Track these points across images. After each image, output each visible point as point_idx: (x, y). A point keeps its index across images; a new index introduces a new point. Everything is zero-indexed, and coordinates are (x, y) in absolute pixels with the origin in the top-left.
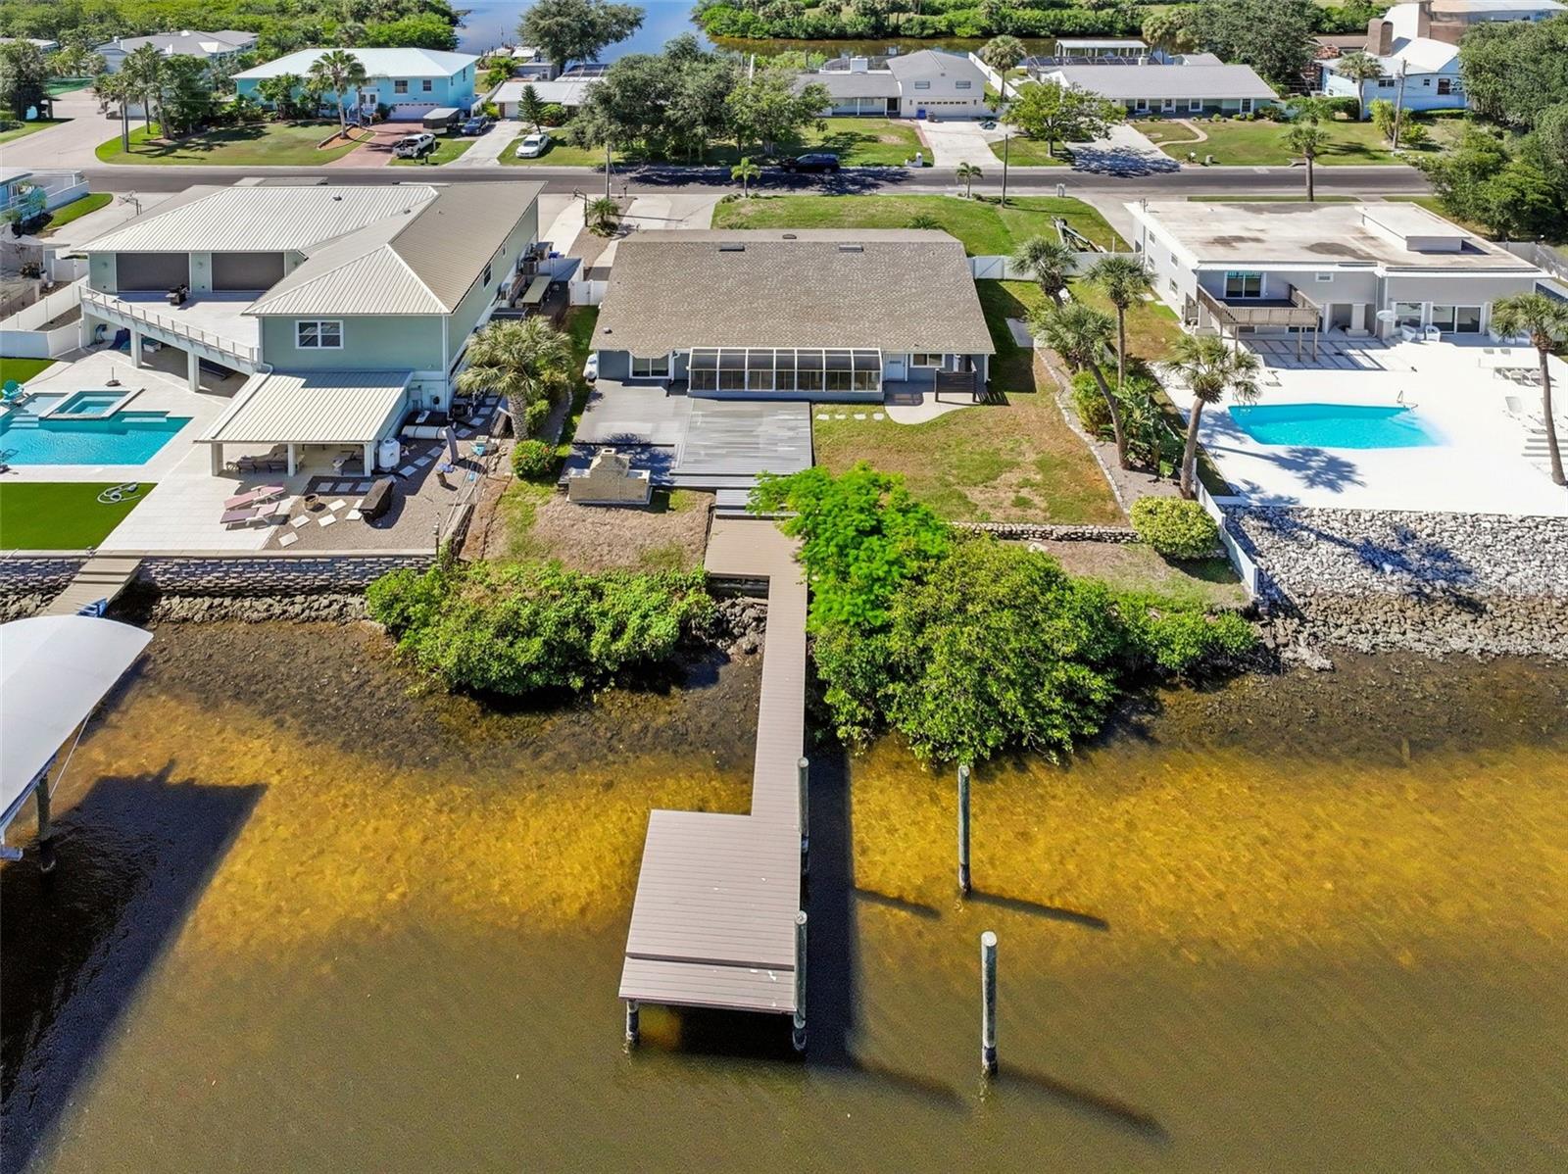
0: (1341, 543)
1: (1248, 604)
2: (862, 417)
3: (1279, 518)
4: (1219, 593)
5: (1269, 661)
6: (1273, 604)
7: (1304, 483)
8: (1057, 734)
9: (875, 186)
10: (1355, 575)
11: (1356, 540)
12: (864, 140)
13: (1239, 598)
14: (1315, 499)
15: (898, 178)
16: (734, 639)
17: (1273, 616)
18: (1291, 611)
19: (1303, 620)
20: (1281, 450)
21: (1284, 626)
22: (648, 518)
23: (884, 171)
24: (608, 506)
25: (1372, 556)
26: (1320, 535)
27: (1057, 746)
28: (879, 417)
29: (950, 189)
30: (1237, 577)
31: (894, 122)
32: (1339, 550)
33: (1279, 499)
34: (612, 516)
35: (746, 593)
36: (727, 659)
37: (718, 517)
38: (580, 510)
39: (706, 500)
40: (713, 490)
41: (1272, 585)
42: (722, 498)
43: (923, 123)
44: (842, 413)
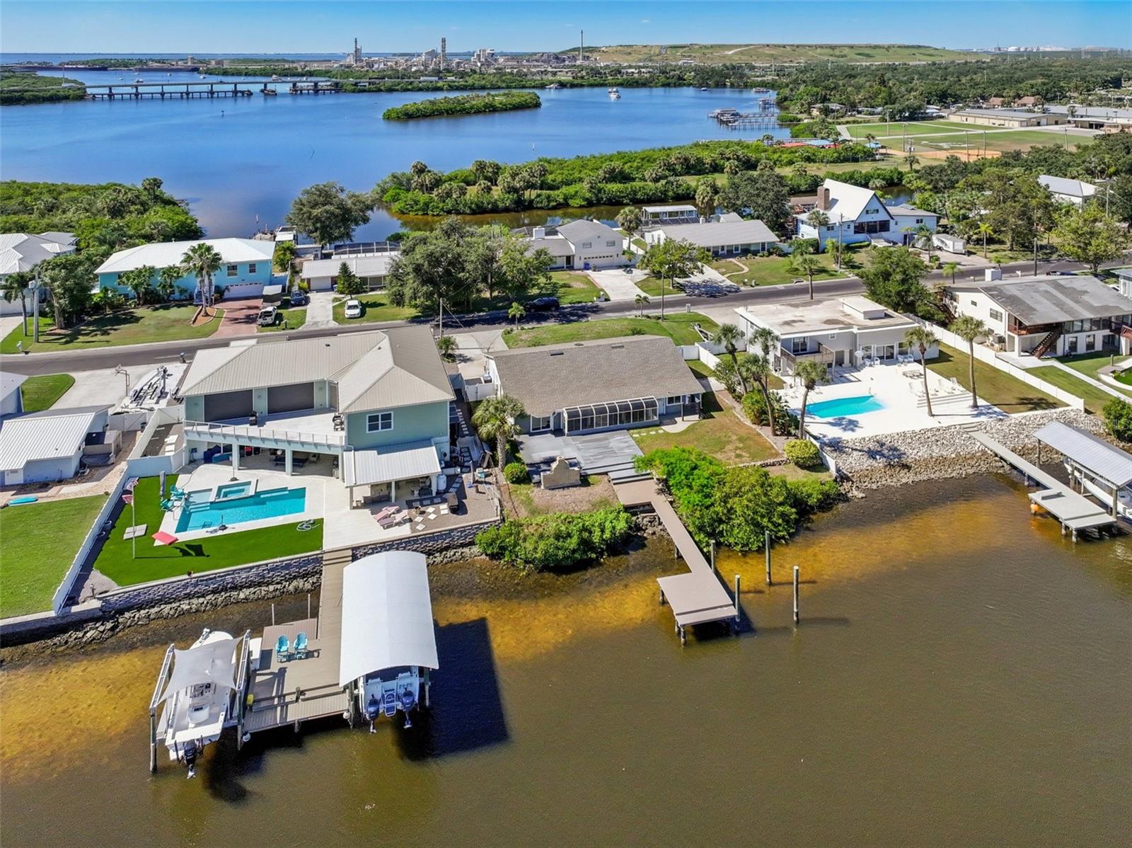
0: (860, 451)
1: (834, 478)
2: (653, 433)
3: (836, 446)
4: (823, 476)
5: (844, 498)
6: (842, 477)
7: (841, 431)
8: (781, 534)
9: (586, 316)
10: (867, 463)
11: (865, 449)
12: (562, 287)
13: (830, 476)
14: (847, 436)
15: (596, 310)
16: (644, 530)
17: (843, 482)
18: (848, 479)
19: (853, 482)
20: (830, 419)
21: (847, 485)
22: (584, 489)
23: (584, 306)
24: (563, 488)
25: (872, 454)
26: (852, 449)
27: (783, 537)
28: (661, 431)
29: (628, 313)
30: (827, 469)
31: (572, 273)
32: (860, 453)
33: (834, 438)
34: (566, 492)
35: (642, 512)
36: (646, 539)
37: (615, 484)
38: (551, 492)
39: (605, 478)
40: (606, 473)
41: (840, 471)
42: (612, 475)
43: (589, 272)
44: (644, 432)
